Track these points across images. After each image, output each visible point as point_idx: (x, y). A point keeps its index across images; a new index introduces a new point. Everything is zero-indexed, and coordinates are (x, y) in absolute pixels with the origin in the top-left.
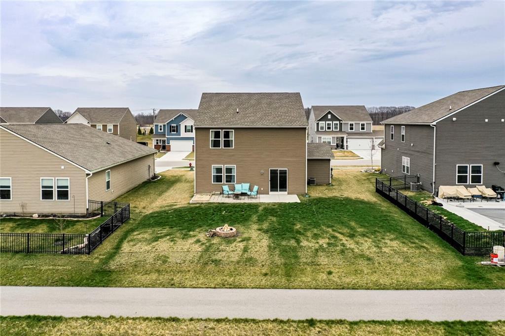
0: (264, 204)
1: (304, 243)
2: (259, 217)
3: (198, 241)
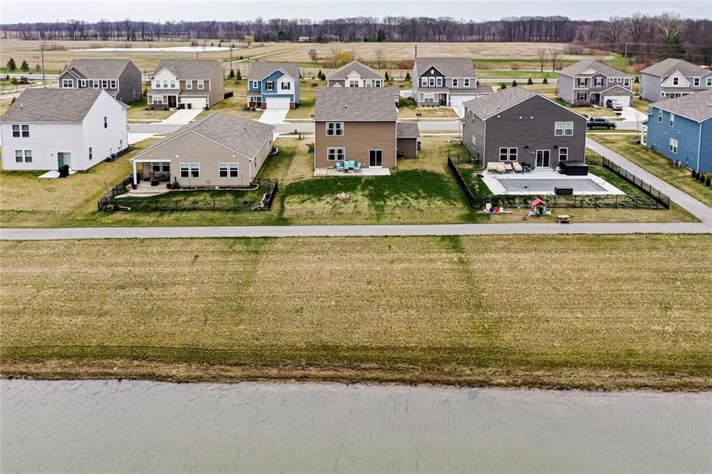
0: (365, 176)
1: (389, 203)
2: (362, 186)
3: (328, 203)
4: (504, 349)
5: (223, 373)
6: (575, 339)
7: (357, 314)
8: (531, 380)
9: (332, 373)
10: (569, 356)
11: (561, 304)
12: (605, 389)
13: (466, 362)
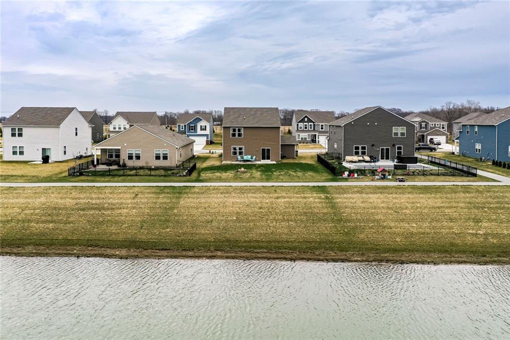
0: (259, 164)
1: (275, 173)
2: (256, 167)
3: (231, 173)
4: (359, 242)
5: (153, 254)
6: (412, 237)
7: (252, 224)
8: (379, 258)
9: (233, 255)
10: (407, 245)
11: (401, 220)
12: (435, 263)
13: (332, 249)
